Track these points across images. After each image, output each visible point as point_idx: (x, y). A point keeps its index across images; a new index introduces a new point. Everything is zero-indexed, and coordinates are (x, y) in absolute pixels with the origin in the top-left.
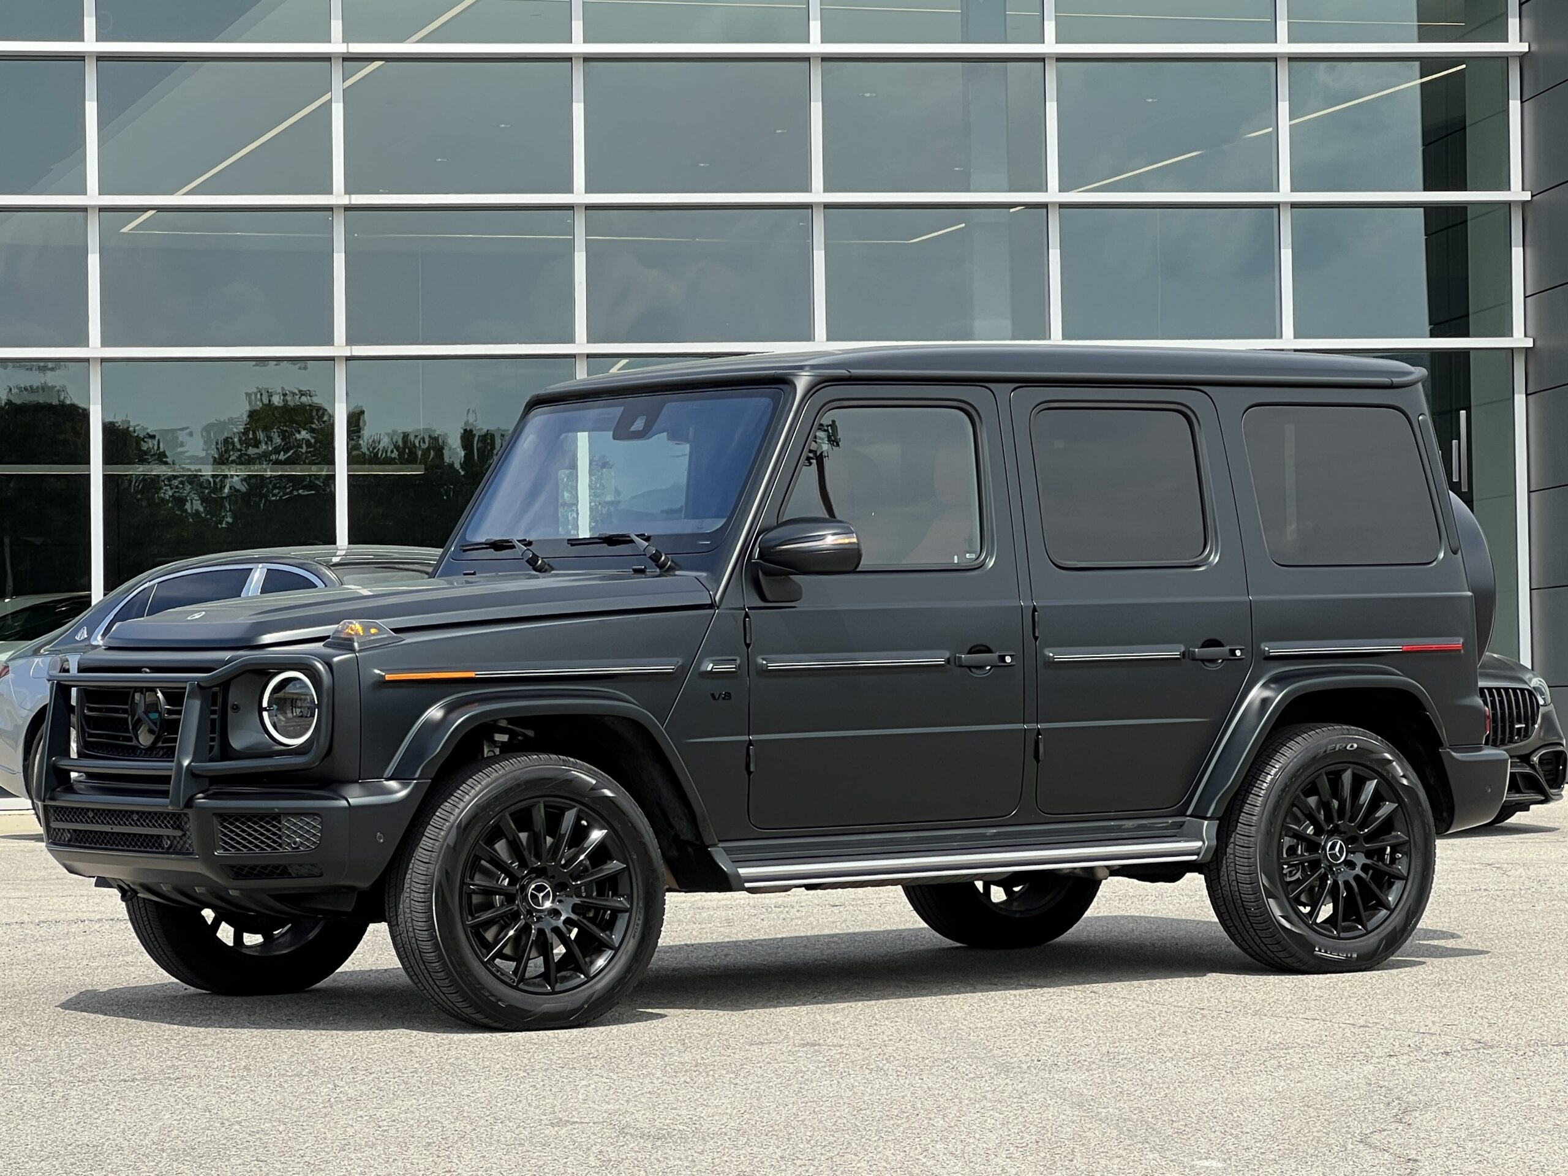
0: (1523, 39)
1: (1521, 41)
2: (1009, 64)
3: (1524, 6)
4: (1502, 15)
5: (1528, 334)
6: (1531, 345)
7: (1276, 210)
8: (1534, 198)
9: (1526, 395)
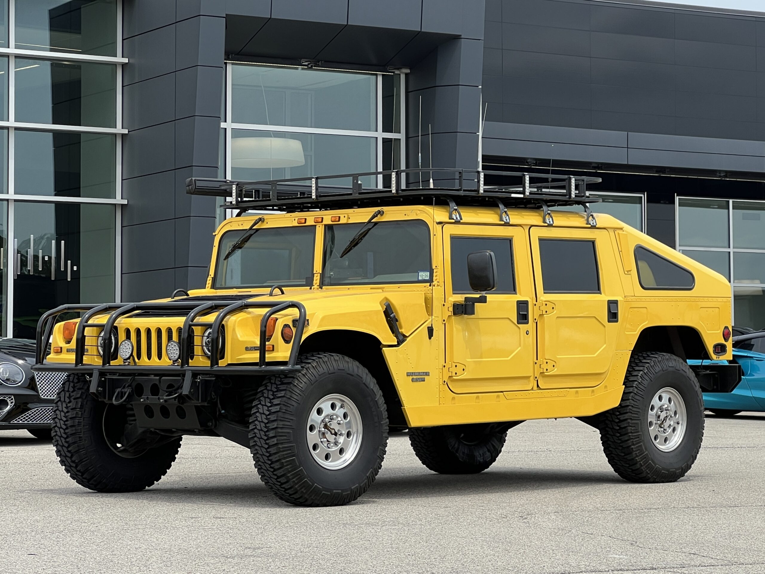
1: (123, 57)
3: (125, 41)
4: (114, 43)
5: (124, 197)
6: (126, 203)
8: (130, 133)
9: (122, 227)
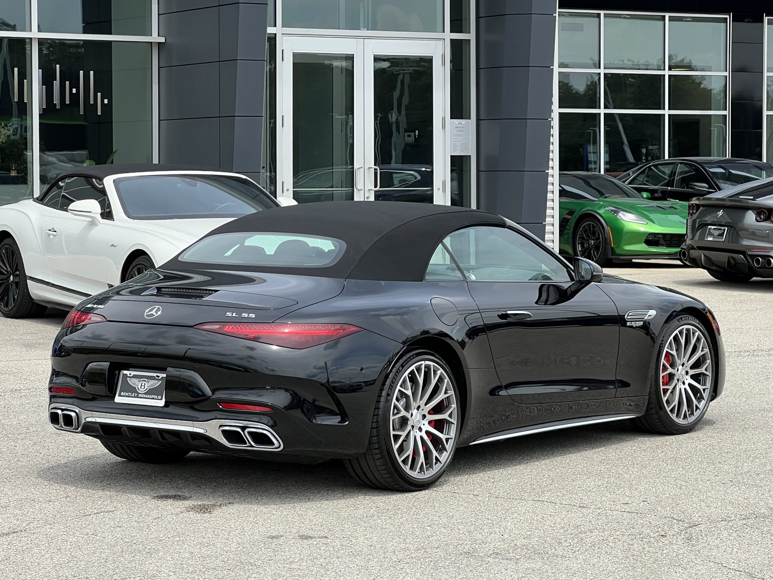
5: (161, 34)
6: (164, 41)
9: (159, 68)
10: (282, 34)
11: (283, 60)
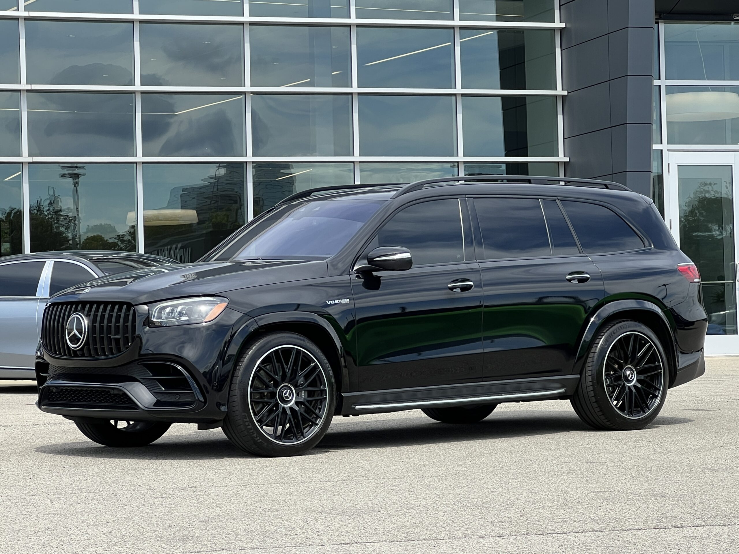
0: (562, 21)
1: (560, 22)
2: (332, 28)
3: (562, 7)
4: (552, 9)
5: (566, 155)
6: (568, 161)
7: (454, 98)
8: (569, 94)
10: (668, 150)
11: (669, 173)
